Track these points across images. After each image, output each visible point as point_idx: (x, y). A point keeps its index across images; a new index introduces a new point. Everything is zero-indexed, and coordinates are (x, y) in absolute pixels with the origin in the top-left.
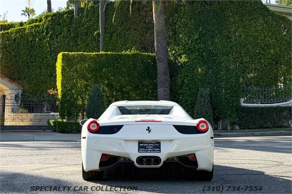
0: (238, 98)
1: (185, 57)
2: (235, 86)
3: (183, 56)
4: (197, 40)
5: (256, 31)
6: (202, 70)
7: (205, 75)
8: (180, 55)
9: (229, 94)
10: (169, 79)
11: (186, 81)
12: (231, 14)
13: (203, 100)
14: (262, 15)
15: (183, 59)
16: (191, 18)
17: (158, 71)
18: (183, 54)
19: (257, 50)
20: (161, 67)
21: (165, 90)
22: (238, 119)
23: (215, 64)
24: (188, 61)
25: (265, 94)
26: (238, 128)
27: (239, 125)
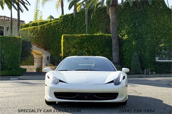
0: (154, 57)
1: (127, 36)
2: (153, 51)
3: (126, 36)
4: (132, 27)
5: (164, 21)
6: (135, 43)
7: (137, 45)
8: (124, 35)
9: (149, 55)
10: (119, 48)
11: (127, 48)
12: (150, 13)
13: (135, 58)
14: (167, 13)
15: (126, 37)
16: (129, 16)
17: (113, 43)
18: (126, 34)
19: (164, 31)
20: (114, 42)
21: (116, 53)
22: (154, 68)
23: (142, 40)
24: (128, 38)
25: (169, 55)
26: (155, 73)
27: (155, 71)
